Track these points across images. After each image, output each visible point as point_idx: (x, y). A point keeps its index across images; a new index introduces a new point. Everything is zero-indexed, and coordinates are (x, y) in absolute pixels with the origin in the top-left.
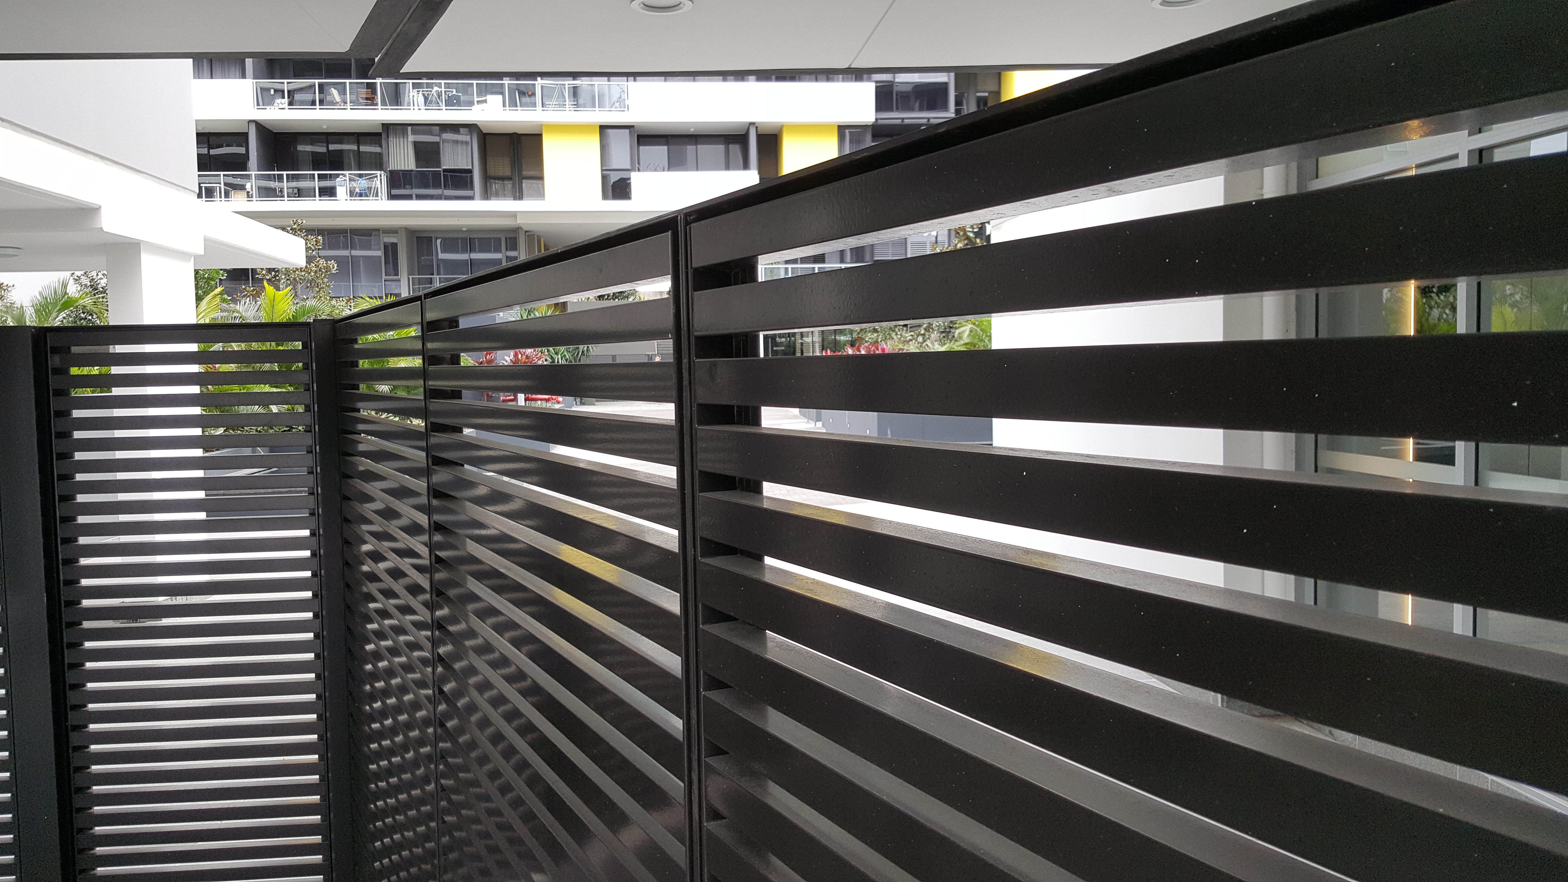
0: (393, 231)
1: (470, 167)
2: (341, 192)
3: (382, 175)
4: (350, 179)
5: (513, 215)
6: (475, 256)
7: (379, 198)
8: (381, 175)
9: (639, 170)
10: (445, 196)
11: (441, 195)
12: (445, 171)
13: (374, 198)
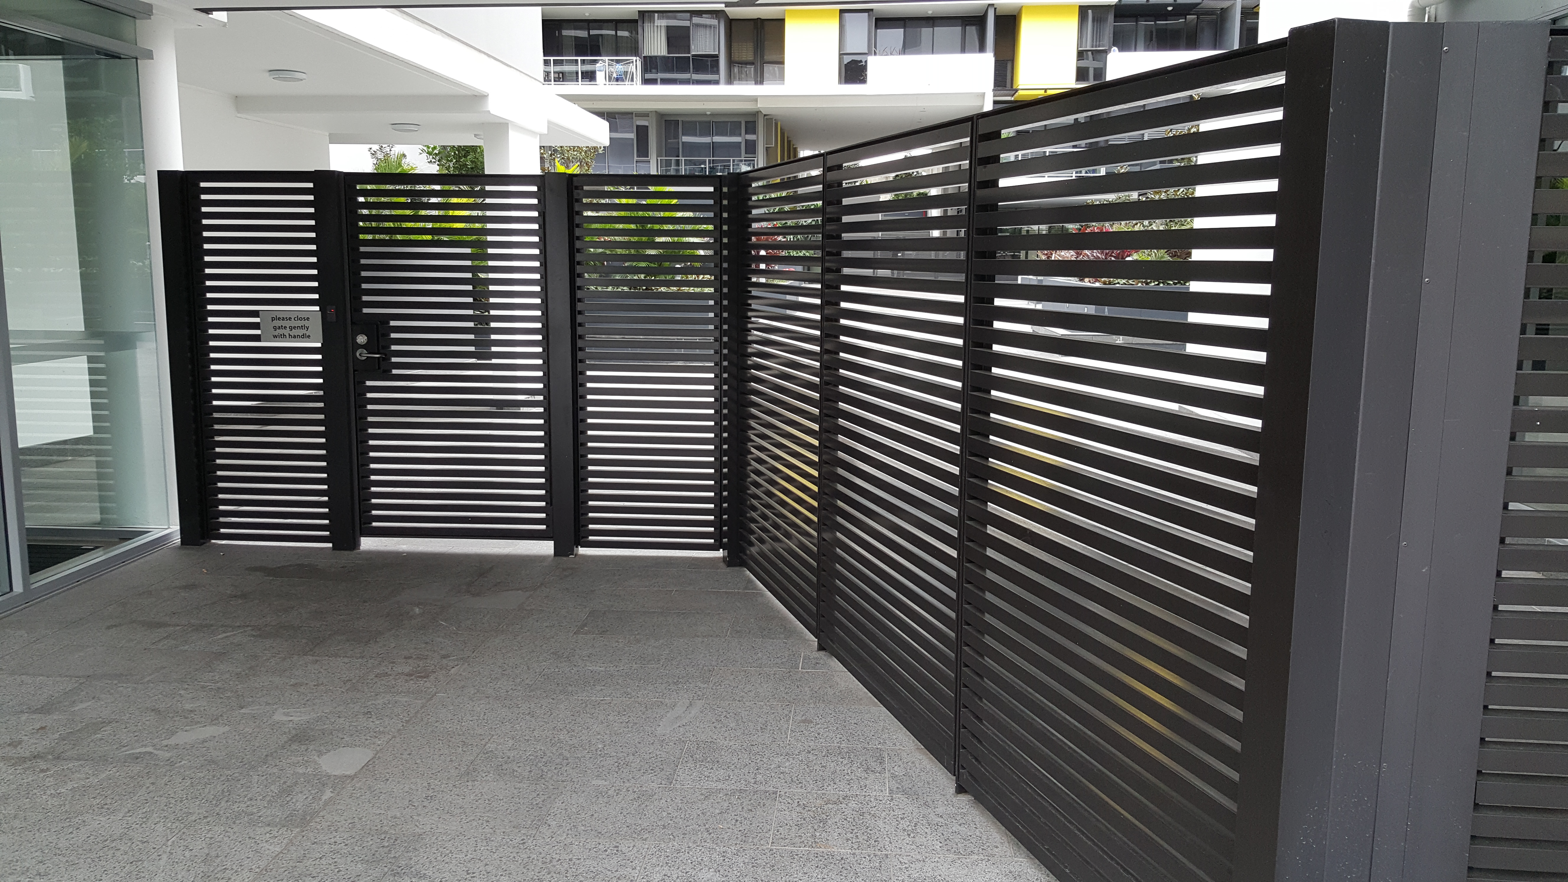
0: (644, 114)
1: (717, 53)
2: (600, 76)
3: (638, 61)
4: (609, 65)
5: (754, 99)
6: (717, 139)
7: (634, 83)
8: (636, 61)
9: (875, 54)
10: (693, 80)
11: (689, 79)
12: (693, 56)
13: (630, 83)
